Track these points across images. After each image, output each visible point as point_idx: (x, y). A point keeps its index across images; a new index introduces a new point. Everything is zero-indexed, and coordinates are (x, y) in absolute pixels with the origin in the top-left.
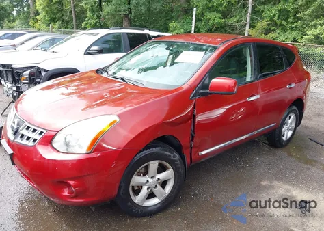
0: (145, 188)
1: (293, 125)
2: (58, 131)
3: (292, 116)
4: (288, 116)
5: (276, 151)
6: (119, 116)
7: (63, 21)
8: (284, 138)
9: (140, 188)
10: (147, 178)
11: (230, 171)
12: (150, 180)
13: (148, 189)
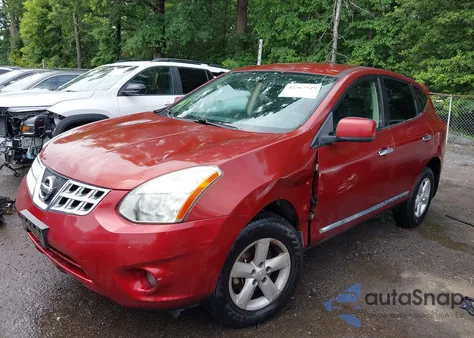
0: (249, 282)
1: (427, 196)
2: (130, 190)
3: (426, 183)
4: (421, 181)
5: (407, 232)
6: (221, 167)
7: (61, 56)
8: (417, 214)
9: (242, 282)
10: (253, 265)
11: (352, 260)
12: (258, 269)
13: (253, 283)
